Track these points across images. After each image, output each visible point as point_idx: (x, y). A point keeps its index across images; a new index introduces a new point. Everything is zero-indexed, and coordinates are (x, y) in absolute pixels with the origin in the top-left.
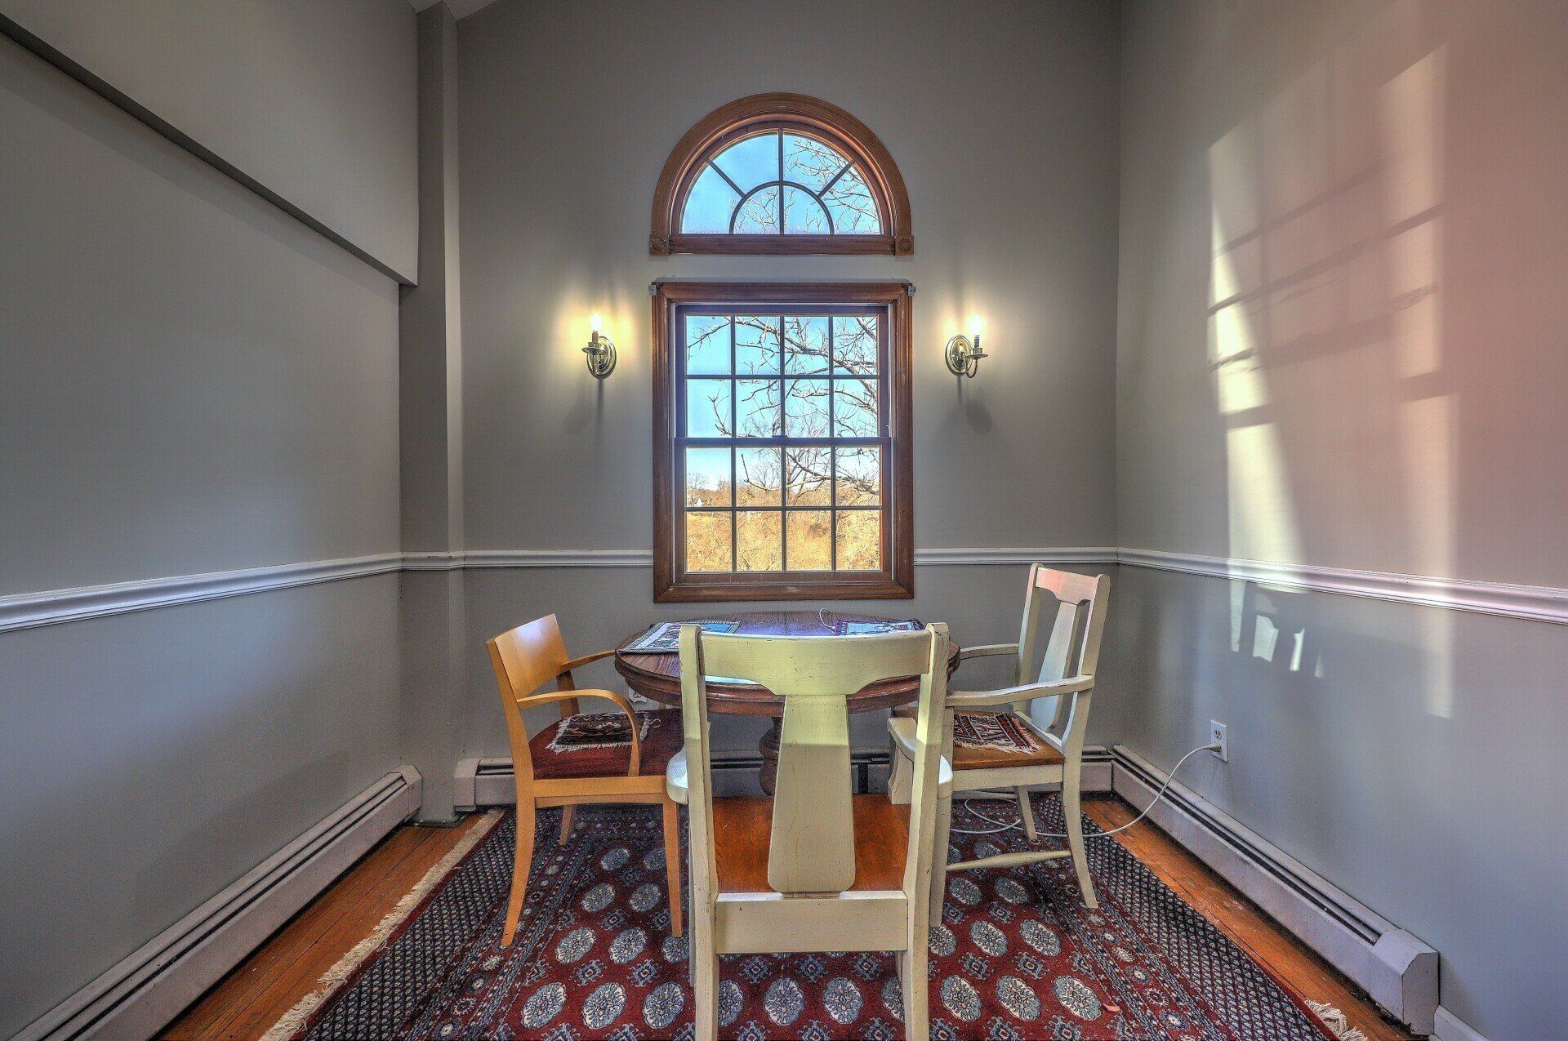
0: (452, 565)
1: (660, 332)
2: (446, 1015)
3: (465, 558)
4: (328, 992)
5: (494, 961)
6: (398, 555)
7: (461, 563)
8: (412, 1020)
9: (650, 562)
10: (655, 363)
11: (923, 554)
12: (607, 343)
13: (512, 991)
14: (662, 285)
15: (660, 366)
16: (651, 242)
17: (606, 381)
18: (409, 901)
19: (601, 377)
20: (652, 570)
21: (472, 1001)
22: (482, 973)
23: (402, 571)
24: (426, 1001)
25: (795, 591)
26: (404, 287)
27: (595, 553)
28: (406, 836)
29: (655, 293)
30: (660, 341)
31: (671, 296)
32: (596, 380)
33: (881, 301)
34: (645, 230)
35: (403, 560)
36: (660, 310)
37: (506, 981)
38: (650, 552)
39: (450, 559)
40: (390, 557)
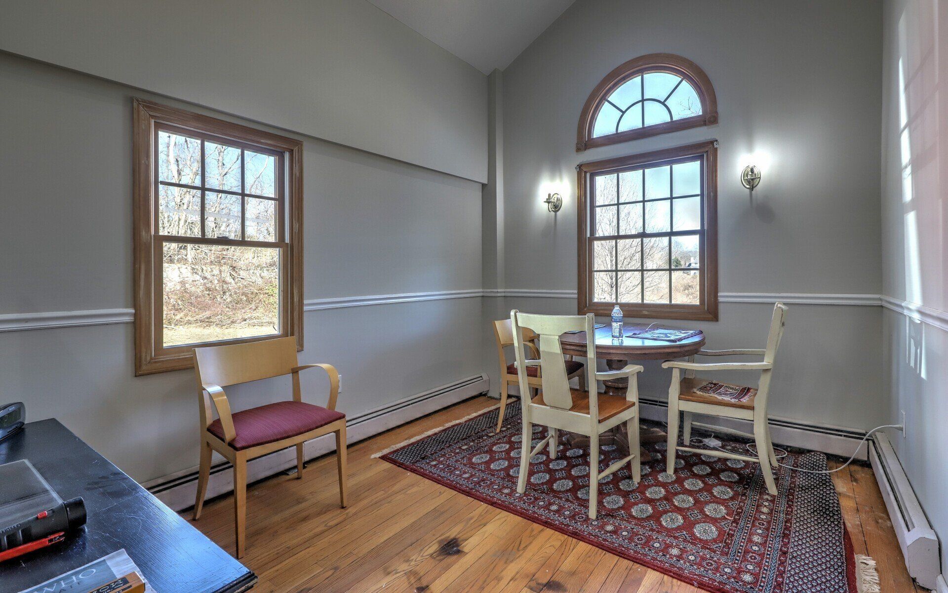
0: (499, 295)
1: (580, 187)
2: (473, 441)
3: (505, 292)
4: (445, 428)
5: (492, 434)
6: (481, 290)
7: (503, 294)
8: (464, 439)
9: (576, 296)
10: (578, 203)
11: (724, 296)
12: (559, 196)
13: (494, 442)
14: (581, 165)
15: (581, 204)
16: (577, 146)
17: (559, 213)
18: (475, 415)
19: (556, 212)
20: (577, 300)
21: (481, 441)
22: (487, 435)
23: (483, 296)
24: (469, 437)
25: (646, 313)
26: (483, 185)
27: (553, 291)
28: (482, 399)
29: (578, 170)
30: (580, 191)
31: (585, 170)
32: (553, 213)
33: (700, 153)
34: (574, 140)
35: (483, 292)
36: (581, 177)
37: (492, 440)
38: (576, 291)
39: (498, 292)
40: (478, 291)
